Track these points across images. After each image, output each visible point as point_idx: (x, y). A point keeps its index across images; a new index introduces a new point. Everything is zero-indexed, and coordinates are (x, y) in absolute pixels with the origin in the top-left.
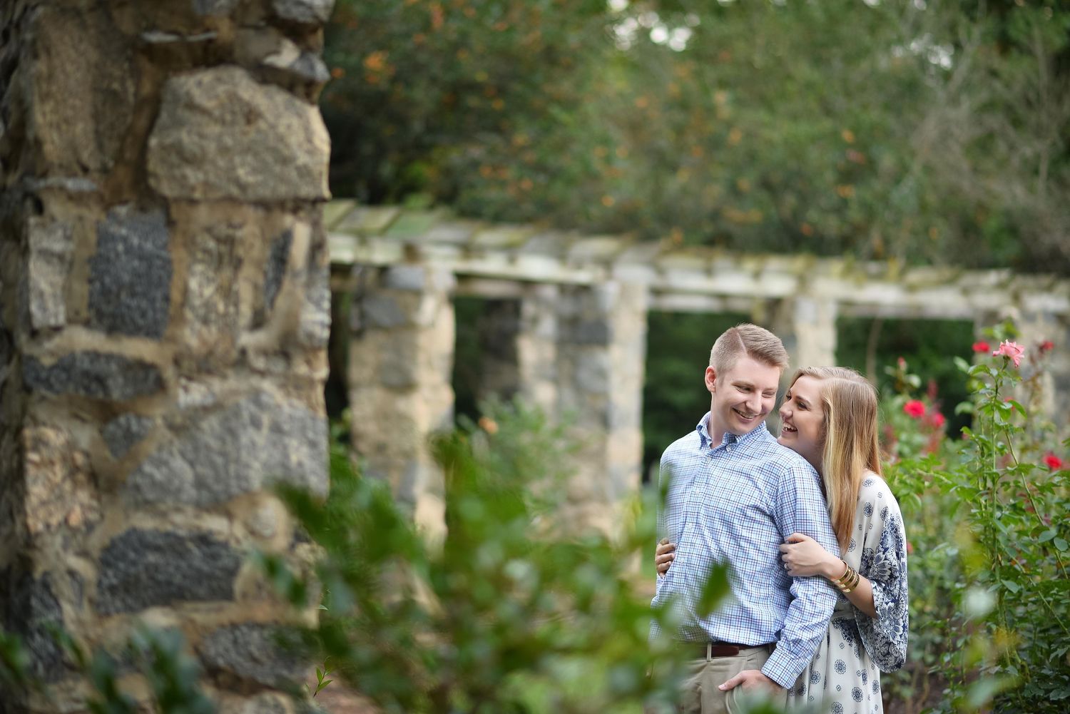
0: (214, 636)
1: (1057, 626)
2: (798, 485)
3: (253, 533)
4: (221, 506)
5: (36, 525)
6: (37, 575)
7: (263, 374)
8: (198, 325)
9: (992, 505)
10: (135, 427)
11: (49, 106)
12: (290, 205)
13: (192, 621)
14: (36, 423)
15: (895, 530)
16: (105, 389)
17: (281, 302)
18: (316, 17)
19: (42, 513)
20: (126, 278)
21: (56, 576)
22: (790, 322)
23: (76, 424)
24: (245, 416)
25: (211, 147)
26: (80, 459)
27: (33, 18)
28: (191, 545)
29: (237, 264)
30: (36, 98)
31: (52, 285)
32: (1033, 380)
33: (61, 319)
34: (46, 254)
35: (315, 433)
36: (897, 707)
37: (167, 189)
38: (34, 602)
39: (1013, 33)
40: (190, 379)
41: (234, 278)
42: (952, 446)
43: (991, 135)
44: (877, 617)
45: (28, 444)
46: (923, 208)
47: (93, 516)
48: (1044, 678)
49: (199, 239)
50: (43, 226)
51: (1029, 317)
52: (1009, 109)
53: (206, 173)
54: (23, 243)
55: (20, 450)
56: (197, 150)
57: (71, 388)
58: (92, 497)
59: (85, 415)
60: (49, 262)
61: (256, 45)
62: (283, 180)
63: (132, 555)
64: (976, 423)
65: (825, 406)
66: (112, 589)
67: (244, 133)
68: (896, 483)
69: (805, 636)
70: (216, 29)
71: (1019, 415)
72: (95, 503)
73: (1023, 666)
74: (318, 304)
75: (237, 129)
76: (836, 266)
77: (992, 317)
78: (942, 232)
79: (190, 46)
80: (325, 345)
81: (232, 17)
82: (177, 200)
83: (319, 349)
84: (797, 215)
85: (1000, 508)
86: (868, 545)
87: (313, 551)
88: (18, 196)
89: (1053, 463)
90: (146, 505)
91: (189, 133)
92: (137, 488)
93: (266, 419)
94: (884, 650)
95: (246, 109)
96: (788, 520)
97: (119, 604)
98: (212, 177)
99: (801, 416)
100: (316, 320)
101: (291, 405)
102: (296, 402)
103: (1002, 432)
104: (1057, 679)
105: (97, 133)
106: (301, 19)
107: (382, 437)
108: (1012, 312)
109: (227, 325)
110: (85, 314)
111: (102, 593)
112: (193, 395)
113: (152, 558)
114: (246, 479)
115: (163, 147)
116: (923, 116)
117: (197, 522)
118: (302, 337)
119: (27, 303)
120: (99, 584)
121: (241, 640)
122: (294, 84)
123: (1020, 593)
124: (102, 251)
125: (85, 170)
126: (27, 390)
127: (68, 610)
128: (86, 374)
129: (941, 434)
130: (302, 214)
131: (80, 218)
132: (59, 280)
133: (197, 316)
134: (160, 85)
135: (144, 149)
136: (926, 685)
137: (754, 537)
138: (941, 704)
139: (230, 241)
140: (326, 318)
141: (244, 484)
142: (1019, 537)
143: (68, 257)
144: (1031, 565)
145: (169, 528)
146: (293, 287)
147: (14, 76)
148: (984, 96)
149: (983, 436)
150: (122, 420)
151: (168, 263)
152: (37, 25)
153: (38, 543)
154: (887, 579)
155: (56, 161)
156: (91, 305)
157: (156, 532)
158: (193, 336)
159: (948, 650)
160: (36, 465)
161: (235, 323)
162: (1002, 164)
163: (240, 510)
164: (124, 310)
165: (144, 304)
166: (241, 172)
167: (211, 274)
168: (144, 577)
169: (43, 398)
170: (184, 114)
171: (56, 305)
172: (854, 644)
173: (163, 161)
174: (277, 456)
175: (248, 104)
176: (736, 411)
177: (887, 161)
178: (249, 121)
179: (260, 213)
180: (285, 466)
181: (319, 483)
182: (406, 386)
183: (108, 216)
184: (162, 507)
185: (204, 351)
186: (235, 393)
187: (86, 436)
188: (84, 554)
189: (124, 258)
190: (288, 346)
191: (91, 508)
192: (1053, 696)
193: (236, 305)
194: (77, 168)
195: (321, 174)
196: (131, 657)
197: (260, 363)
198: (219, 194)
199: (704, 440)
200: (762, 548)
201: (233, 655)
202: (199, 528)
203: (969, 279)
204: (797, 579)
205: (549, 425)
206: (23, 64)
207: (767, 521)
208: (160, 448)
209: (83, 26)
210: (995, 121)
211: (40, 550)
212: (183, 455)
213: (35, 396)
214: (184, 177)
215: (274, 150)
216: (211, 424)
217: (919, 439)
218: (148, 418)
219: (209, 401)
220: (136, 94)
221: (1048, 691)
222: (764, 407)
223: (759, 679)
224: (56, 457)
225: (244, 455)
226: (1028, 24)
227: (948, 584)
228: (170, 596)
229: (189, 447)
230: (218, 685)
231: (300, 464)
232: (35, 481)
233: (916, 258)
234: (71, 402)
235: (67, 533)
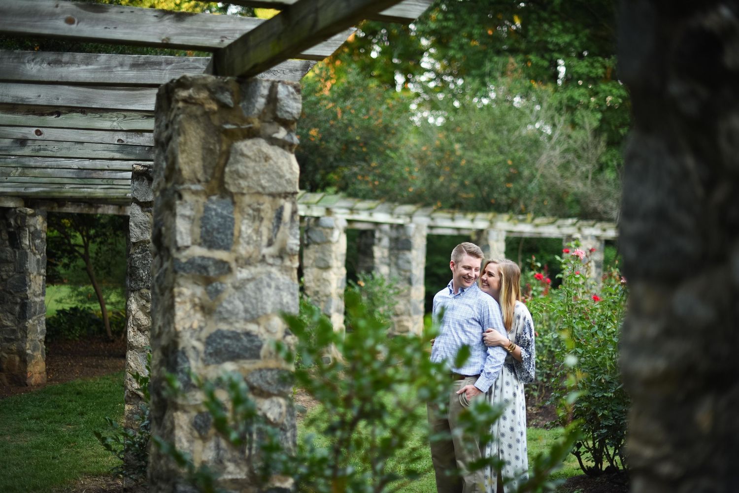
0: (252, 374)
1: (598, 367)
2: (490, 309)
3: (268, 331)
4: (254, 320)
5: (179, 327)
6: (180, 348)
7: (272, 265)
8: (245, 245)
9: (571, 317)
10: (219, 288)
11: (184, 155)
12: (283, 195)
13: (243, 368)
14: (179, 286)
15: (529, 325)
16: (207, 271)
17: (279, 235)
18: (294, 118)
19: (182, 323)
20: (216, 226)
21: (187, 349)
22: (486, 240)
23: (195, 286)
24: (265, 283)
25: (251, 172)
26: (197, 301)
27: (178, 119)
28: (242, 336)
29: (261, 219)
30: (179, 152)
31: (186, 229)
32: (587, 264)
33: (189, 243)
34: (183, 216)
35: (294, 290)
36: (532, 399)
37: (233, 189)
38: (179, 360)
39: (577, 120)
40: (242, 267)
41: (260, 226)
42: (554, 292)
43: (568, 162)
44: (523, 361)
45: (176, 294)
46: (541, 192)
47: (202, 324)
48: (593, 388)
49: (246, 210)
50: (181, 204)
51: (585, 238)
52: (575, 151)
53: (249, 182)
54: (174, 212)
55: (173, 297)
56: (245, 173)
57: (193, 271)
58: (202, 316)
59: (198, 282)
60: (184, 220)
61: (269, 129)
62: (280, 185)
63: (218, 340)
64: (564, 283)
65: (500, 274)
66: (211, 354)
67: (264, 166)
68: (531, 308)
69: (492, 371)
70: (253, 123)
71: (582, 279)
72: (203, 319)
73: (584, 383)
74: (294, 236)
75: (261, 164)
76: (506, 217)
77: (570, 238)
78: (549, 202)
79: (242, 130)
80: (297, 253)
81: (259, 118)
82: (236, 193)
83: (295, 255)
84: (489, 195)
85: (575, 318)
86: (518, 332)
87: (293, 339)
88: (172, 192)
89: (596, 299)
90: (224, 320)
91: (242, 165)
92: (220, 313)
93: (273, 284)
94: (527, 375)
95: (265, 156)
96: (486, 323)
97: (213, 360)
98: (251, 184)
99: (491, 279)
100: (294, 243)
101: (284, 278)
102: (286, 277)
103: (576, 287)
104: (597, 388)
105: (204, 166)
106: (288, 119)
107: (317, 289)
108: (577, 235)
109: (257, 245)
111: (206, 356)
112: (243, 274)
113: (227, 341)
114: (265, 309)
115: (231, 172)
116: (541, 154)
117: (245, 327)
118: (288, 250)
119: (175, 236)
120: (205, 352)
121: (263, 376)
122: (284, 145)
123: (583, 353)
124: (206, 215)
125: (199, 181)
126: (175, 272)
127: (193, 363)
128: (199, 265)
129: (549, 287)
130: (288, 199)
131: (197, 201)
132: (188, 226)
133: (245, 242)
134: (230, 146)
135: (223, 172)
136: (544, 391)
137: (472, 331)
138: (550, 399)
139: (258, 210)
140: (298, 242)
141: (264, 311)
142: (582, 330)
143: (192, 217)
144: (587, 341)
145: (233, 329)
146: (284, 229)
147: (171, 143)
148: (565, 146)
149: (568, 289)
150: (214, 284)
151: (233, 219)
152: (180, 122)
153: (180, 335)
154: (526, 345)
155: (187, 178)
156: (201, 237)
157: (228, 331)
158: (243, 250)
159: (553, 376)
161: (260, 244)
162: (574, 174)
163: (263, 321)
164: (215, 239)
165: (223, 236)
166: (263, 182)
167: (250, 224)
168: (223, 349)
169: (182, 276)
170: (240, 158)
171: (187, 237)
172: (513, 374)
173: (231, 177)
174: (278, 299)
175: (266, 154)
176: (464, 278)
177: (526, 173)
178: (266, 161)
179: (271, 198)
180: (281, 304)
181: (294, 310)
182: (327, 267)
183: (208, 200)
184: (231, 320)
185: (247, 256)
186: (260, 273)
187: (199, 291)
188: (199, 340)
189: (215, 218)
190: (282, 254)
191: (201, 321)
192: (596, 395)
193: (261, 237)
194: (195, 181)
195: (296, 182)
196: (219, 382)
197: (271, 261)
198: (253, 191)
199: (451, 291)
200: (476, 335)
201: (260, 382)
202: (246, 329)
203: (560, 222)
204: (489, 347)
205: (386, 284)
206: (174, 138)
207: (477, 324)
208: (230, 296)
209: (198, 122)
210: (570, 156)
211: (181, 338)
212: (239, 298)
213: (179, 275)
214: (239, 184)
215: (276, 173)
216: (250, 286)
217: (541, 289)
218: (225, 284)
219: (250, 277)
220: (220, 150)
221: (595, 393)
222: (476, 276)
223: (473, 389)
224: (187, 300)
225: (264, 299)
226: (583, 116)
227: (553, 349)
228: (234, 357)
229: (242, 296)
230: (254, 394)
231: (287, 303)
232: (179, 309)
233: (538, 213)
234: (193, 277)
235: (192, 331)
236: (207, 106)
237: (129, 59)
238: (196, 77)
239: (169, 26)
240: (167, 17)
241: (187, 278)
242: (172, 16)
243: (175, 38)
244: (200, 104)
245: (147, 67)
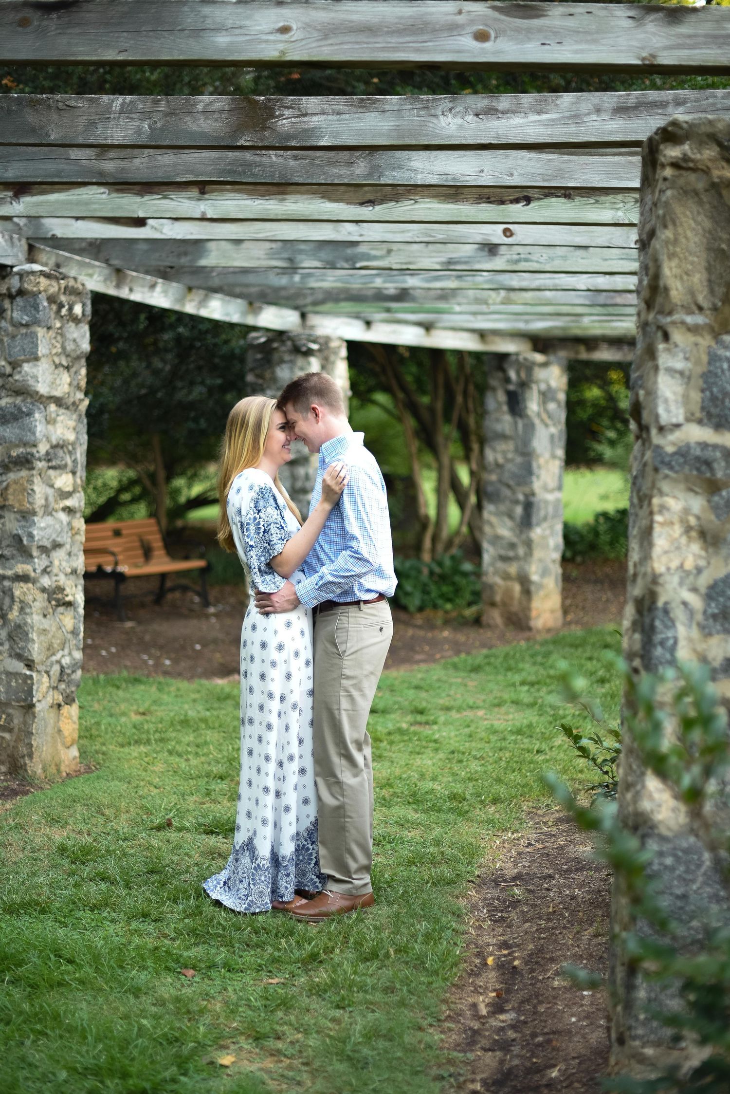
5: (660, 567)
6: (660, 604)
11: (674, 263)
14: (661, 493)
16: (712, 470)
21: (673, 605)
23: (691, 495)
26: (693, 521)
27: (665, 198)
30: (665, 258)
31: (675, 393)
33: (681, 419)
34: (671, 371)
38: (658, 623)
45: (656, 509)
47: (702, 563)
50: (668, 350)
54: (654, 363)
55: (651, 514)
57: (687, 469)
58: (702, 548)
59: (696, 489)
60: (673, 377)
66: (714, 617)
72: (703, 553)
88: (654, 328)
97: (719, 627)
105: (709, 281)
110: (698, 415)
111: (706, 619)
119: (656, 406)
120: (705, 612)
124: (712, 368)
125: (701, 308)
126: (656, 470)
127: (682, 631)
128: (698, 458)
131: (697, 345)
132: (680, 389)
143: (687, 373)
147: (653, 242)
150: (724, 493)
152: (667, 204)
153: (661, 580)
155: (679, 303)
156: (703, 408)
160: (662, 524)
164: (727, 411)
169: (666, 477)
171: (677, 408)
183: (717, 343)
187: (697, 504)
188: (694, 590)
189: (727, 374)
191: (700, 557)
194: (694, 308)
206: (658, 233)
209: (700, 203)
211: (662, 585)
213: (661, 476)
224: (676, 519)
232: (660, 536)
234: (687, 479)
235: (683, 574)
236: (716, 173)
237: (610, 99)
238: (697, 122)
239: (654, 34)
240: (653, 16)
241: (675, 481)
242: (660, 15)
243: (665, 53)
244: (702, 170)
245: (641, 112)
